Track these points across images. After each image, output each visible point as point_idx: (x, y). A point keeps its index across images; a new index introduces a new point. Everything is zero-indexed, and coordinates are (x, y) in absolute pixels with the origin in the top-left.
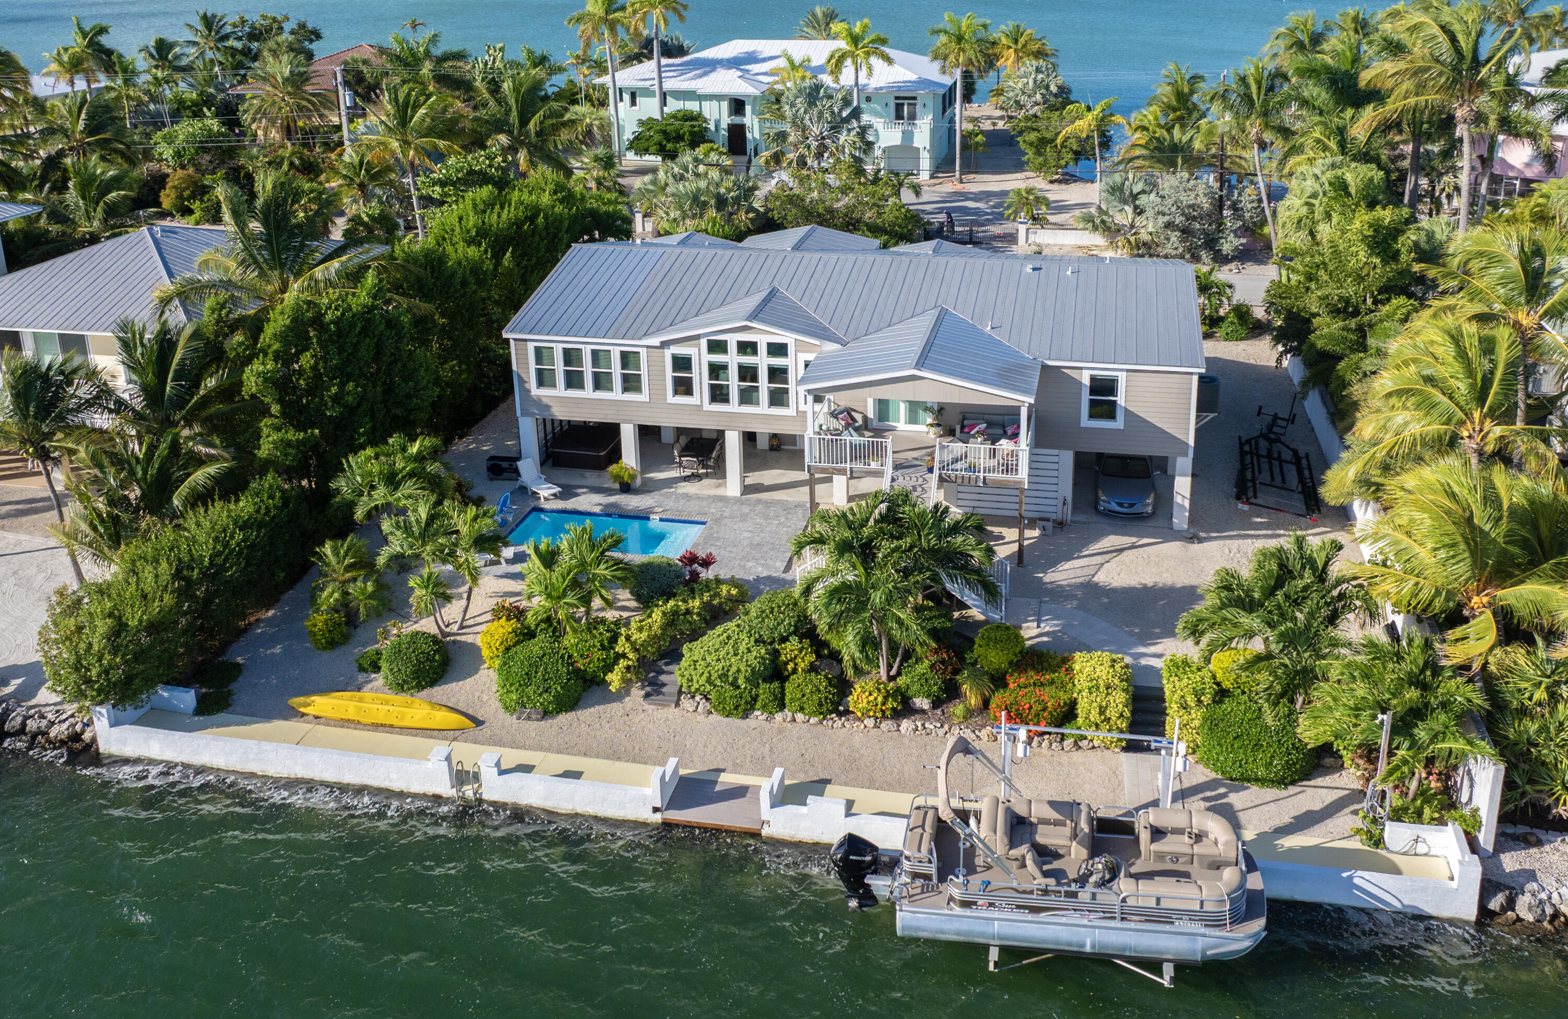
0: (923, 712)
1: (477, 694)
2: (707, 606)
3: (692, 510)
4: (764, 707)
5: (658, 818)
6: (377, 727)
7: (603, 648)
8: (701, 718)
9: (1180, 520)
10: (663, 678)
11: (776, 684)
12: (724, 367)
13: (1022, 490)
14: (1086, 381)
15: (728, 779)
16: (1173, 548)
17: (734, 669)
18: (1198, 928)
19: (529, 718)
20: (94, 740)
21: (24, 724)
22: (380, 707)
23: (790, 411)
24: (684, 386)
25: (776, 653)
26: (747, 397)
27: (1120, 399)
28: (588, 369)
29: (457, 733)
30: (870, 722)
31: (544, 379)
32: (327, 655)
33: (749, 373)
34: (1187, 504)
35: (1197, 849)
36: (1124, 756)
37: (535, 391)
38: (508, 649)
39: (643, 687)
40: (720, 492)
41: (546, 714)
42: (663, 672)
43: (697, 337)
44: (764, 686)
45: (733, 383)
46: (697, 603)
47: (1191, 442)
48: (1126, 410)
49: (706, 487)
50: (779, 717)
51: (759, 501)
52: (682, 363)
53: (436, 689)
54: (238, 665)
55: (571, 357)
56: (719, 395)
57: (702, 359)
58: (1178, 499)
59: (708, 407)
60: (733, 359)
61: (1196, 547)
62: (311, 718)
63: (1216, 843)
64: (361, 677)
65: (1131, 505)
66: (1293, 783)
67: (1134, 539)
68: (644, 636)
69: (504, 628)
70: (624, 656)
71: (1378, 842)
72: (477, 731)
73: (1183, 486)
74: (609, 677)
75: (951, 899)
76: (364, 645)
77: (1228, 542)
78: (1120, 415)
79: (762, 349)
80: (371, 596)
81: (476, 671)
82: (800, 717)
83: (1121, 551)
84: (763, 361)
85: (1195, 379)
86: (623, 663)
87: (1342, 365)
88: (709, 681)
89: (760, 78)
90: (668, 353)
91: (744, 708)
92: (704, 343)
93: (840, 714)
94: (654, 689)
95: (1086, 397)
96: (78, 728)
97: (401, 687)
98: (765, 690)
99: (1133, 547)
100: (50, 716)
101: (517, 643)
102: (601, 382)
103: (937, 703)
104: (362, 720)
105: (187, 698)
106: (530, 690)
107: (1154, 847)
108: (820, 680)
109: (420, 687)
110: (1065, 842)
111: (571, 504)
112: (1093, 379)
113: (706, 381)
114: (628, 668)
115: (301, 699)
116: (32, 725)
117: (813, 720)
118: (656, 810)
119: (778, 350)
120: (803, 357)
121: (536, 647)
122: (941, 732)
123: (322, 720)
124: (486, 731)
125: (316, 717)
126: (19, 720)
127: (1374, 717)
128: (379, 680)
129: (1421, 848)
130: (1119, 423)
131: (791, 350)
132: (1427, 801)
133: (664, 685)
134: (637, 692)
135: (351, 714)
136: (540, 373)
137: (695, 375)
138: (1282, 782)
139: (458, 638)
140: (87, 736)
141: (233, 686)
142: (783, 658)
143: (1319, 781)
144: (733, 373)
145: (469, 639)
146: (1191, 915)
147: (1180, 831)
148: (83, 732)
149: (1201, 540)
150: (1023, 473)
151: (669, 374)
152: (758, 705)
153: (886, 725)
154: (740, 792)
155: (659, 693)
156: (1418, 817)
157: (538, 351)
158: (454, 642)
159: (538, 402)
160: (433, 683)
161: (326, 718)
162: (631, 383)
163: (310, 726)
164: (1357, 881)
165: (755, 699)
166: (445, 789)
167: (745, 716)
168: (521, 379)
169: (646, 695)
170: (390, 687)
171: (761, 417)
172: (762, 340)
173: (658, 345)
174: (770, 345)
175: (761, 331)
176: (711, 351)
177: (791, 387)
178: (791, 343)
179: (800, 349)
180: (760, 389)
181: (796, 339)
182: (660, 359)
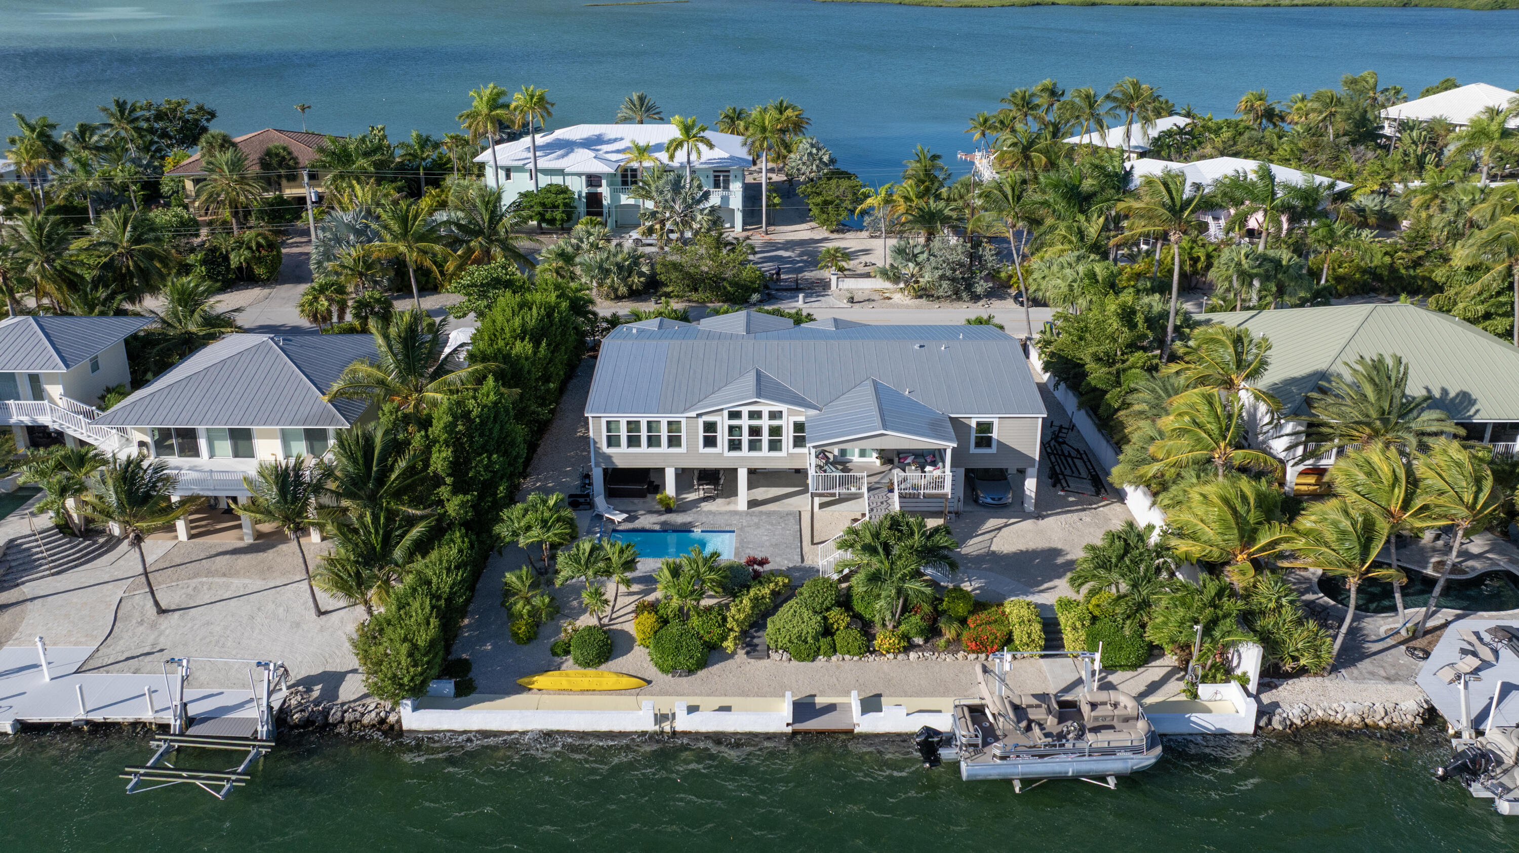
0: (919, 646)
1: (639, 663)
2: (773, 593)
3: (720, 522)
4: (825, 654)
5: (789, 729)
6: (583, 692)
7: (720, 626)
8: (786, 664)
9: (1030, 506)
10: (756, 641)
11: (829, 638)
12: (740, 428)
13: (947, 499)
14: (974, 425)
15: (820, 701)
16: (1028, 524)
17: (805, 632)
18: (1129, 755)
19: (680, 676)
20: (399, 721)
21: (343, 717)
22: (583, 679)
23: (783, 454)
24: (710, 442)
25: (825, 619)
26: (754, 446)
27: (995, 435)
28: (644, 434)
29: (637, 691)
30: (891, 656)
31: (613, 441)
32: (526, 648)
33: (755, 431)
34: (1033, 495)
35: (1116, 712)
36: (1042, 661)
37: (605, 449)
38: (656, 632)
39: (743, 648)
40: (731, 508)
41: (690, 672)
42: (754, 637)
43: (722, 410)
44: (822, 640)
45: (745, 438)
46: (767, 591)
47: (1037, 458)
48: (998, 442)
49: (719, 505)
50: (834, 658)
51: (761, 512)
52: (710, 427)
53: (610, 663)
54: (466, 660)
55: (633, 426)
56: (735, 445)
57: (723, 423)
58: (1027, 492)
59: (727, 453)
60: (745, 423)
61: (1041, 523)
62: (535, 691)
63: (1125, 707)
64: (557, 659)
65: (1000, 499)
66: (1140, 666)
67: (1005, 520)
68: (742, 616)
69: (648, 619)
70: (732, 630)
71: (1195, 696)
72: (649, 688)
73: (1030, 485)
74: (725, 644)
75: (995, 756)
76: (549, 638)
77: (1058, 517)
78: (994, 444)
79: (765, 415)
80: (549, 606)
81: (632, 648)
82: (847, 657)
83: (1000, 529)
84: (765, 423)
85: (1040, 421)
86: (732, 635)
87: (1108, 396)
88: (790, 641)
89: (609, 156)
90: (701, 421)
91: (812, 656)
92: (726, 413)
93: (871, 653)
94: (752, 649)
95: (973, 435)
96: (382, 714)
97: (587, 664)
98: (824, 642)
99: (1006, 526)
100: (360, 709)
101: (661, 628)
102: (653, 441)
103: (926, 641)
104: (574, 689)
105: (448, 687)
106: (681, 658)
107: (1093, 714)
108: (855, 633)
109: (600, 663)
110: (1044, 716)
111: (637, 524)
112: (978, 424)
113: (727, 437)
114: (735, 638)
115: (526, 678)
116: (348, 717)
117: (856, 658)
118: (788, 725)
119: (774, 415)
120: (793, 419)
121: (674, 628)
122: (934, 657)
123: (544, 693)
124: (654, 687)
125: (540, 691)
126: (339, 714)
127: (1192, 627)
128: (569, 661)
129: (1219, 697)
130: (993, 450)
131: (785, 415)
132: (1217, 670)
133: (757, 645)
134: (741, 653)
135: (565, 685)
136: (609, 438)
137: (719, 435)
138: (1134, 667)
139: (614, 627)
140: (392, 718)
141: (471, 675)
142: (831, 621)
143: (1153, 664)
144: (745, 431)
145: (618, 627)
146: (1125, 749)
147: (1105, 703)
148: (387, 717)
149: (1043, 517)
150: (948, 489)
151: (701, 434)
152: (822, 652)
153: (901, 657)
154: (831, 708)
155: (755, 650)
156: (1214, 680)
157: (608, 423)
158: (610, 630)
159: (608, 458)
160: (607, 660)
161: (546, 690)
162: (674, 441)
163: (538, 697)
164: (1193, 719)
165: (819, 649)
166: (650, 726)
167: (813, 660)
168: (595, 443)
169: (748, 653)
170: (580, 665)
171: (764, 458)
172: (765, 410)
173: (696, 415)
174: (771, 412)
175: (765, 404)
176: (730, 418)
177: (784, 437)
178: (785, 410)
179: (790, 414)
180: (763, 441)
181: (788, 408)
182: (695, 425)
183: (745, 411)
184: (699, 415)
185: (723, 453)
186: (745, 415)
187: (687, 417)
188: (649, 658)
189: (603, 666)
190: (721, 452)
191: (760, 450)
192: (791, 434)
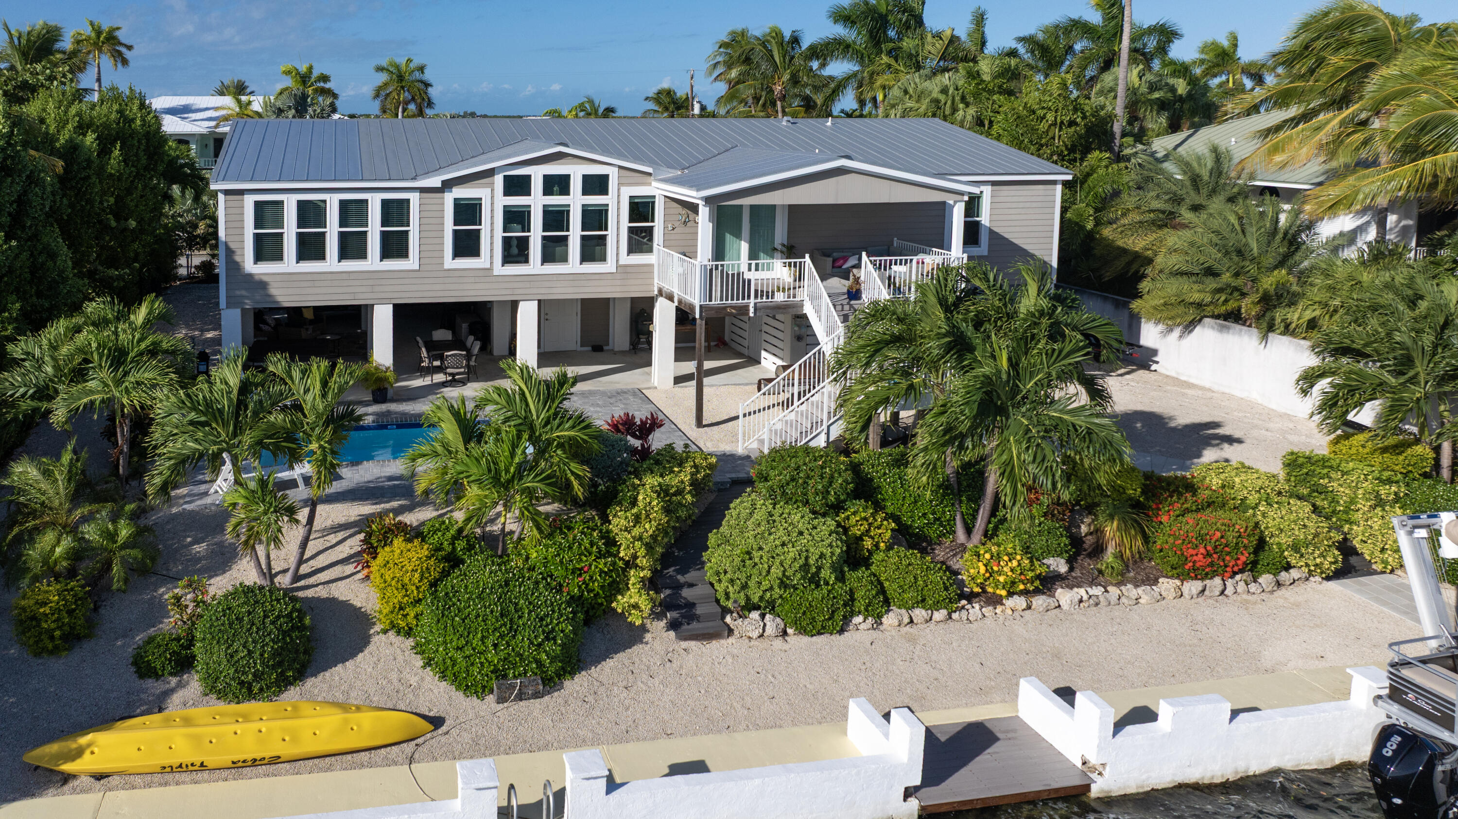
1: (394, 676)
6: (240, 766)
7: (602, 556)
11: (865, 572)
12: (525, 213)
19: (522, 697)
22: (239, 728)
23: (608, 267)
24: (466, 244)
25: (842, 526)
26: (553, 251)
27: (983, 217)
28: (332, 229)
29: (409, 748)
31: (267, 248)
33: (556, 219)
37: (251, 268)
38: (428, 592)
39: (657, 615)
41: (544, 683)
43: (491, 173)
44: (852, 578)
45: (536, 235)
46: (681, 483)
47: (1054, 264)
48: (989, 230)
50: (890, 620)
52: (467, 212)
53: (310, 682)
55: (309, 213)
56: (516, 251)
57: (495, 203)
59: (500, 270)
60: (537, 202)
62: (85, 780)
64: (154, 686)
68: (648, 531)
70: (631, 564)
79: (576, 185)
81: (366, 641)
82: (919, 614)
84: (576, 202)
88: (782, 582)
91: (840, 618)
92: (499, 180)
93: (971, 600)
94: (681, 616)
97: (245, 691)
98: (857, 583)
101: (446, 573)
102: (351, 246)
104: (210, 762)
106: (521, 641)
109: (283, 683)
114: (642, 586)
115: (54, 748)
119: (596, 184)
120: (628, 192)
123: (115, 780)
124: (456, 734)
125: (99, 777)
128: (194, 684)
131: (612, 183)
133: (693, 607)
134: (660, 625)
136: (260, 241)
137: (484, 228)
142: (855, 531)
144: (537, 220)
151: (449, 226)
152: (858, 606)
155: (690, 618)
157: (260, 207)
159: (257, 285)
160: (302, 673)
161: (120, 773)
162: (394, 245)
165: (850, 599)
167: (845, 629)
168: (229, 251)
169: (673, 626)
170: (222, 695)
171: (571, 277)
172: (577, 172)
173: (440, 185)
174: (586, 179)
175: (576, 160)
176: (508, 192)
177: (611, 234)
178: (613, 174)
179: (623, 181)
180: (571, 240)
181: (620, 167)
182: (438, 208)
183: (537, 174)
184: (447, 185)
185: (491, 269)
186: (537, 185)
187: (423, 190)
188: (419, 662)
189: (292, 693)
190: (488, 266)
191: (564, 259)
192: (625, 224)
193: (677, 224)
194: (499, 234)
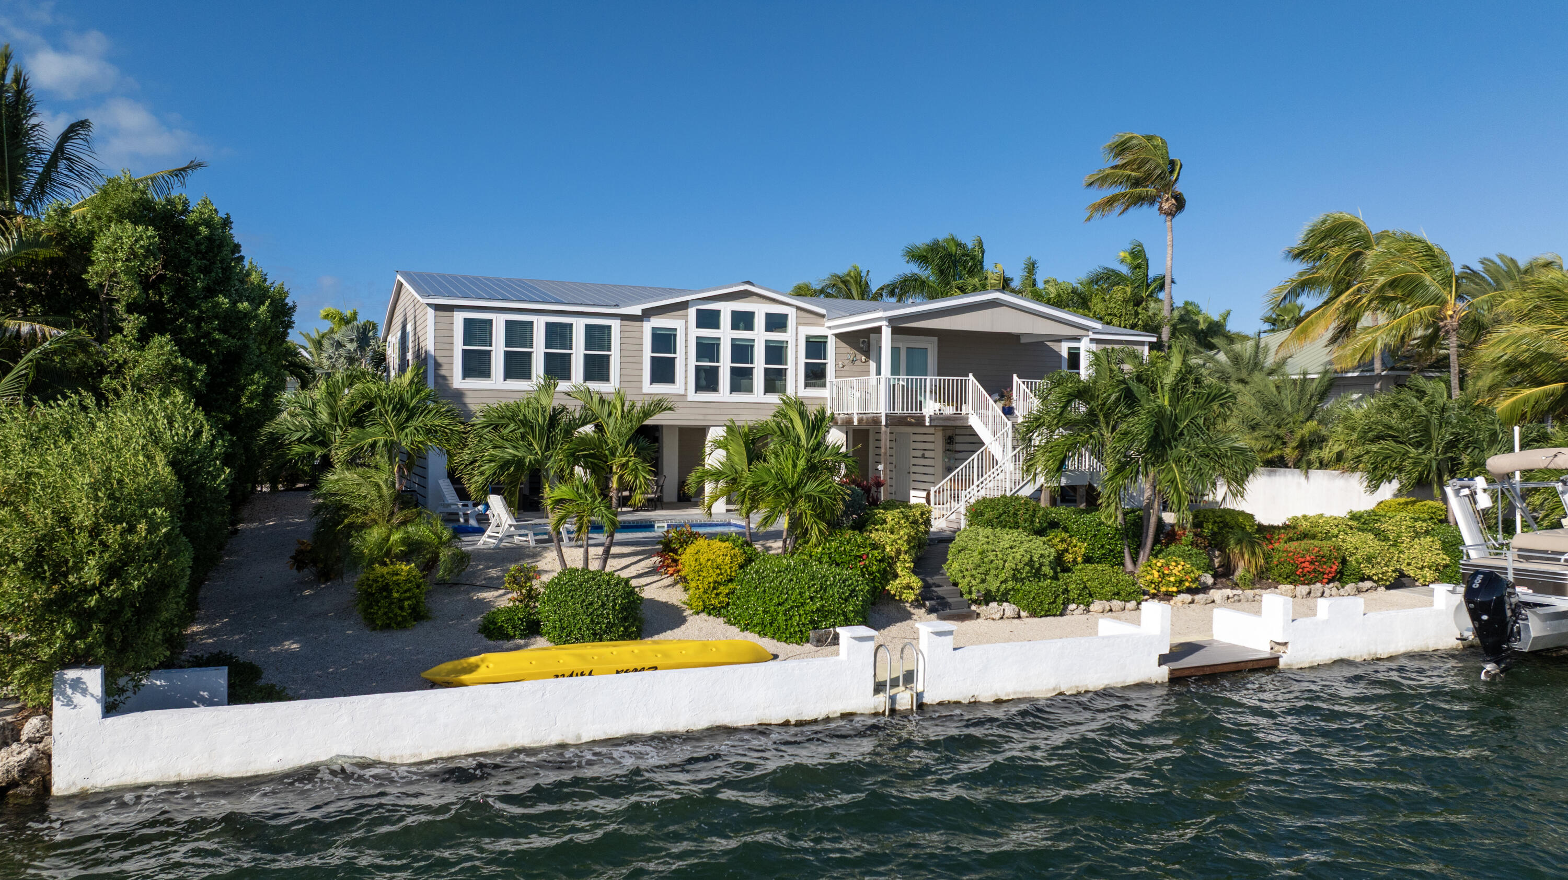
0: (1209, 587)
4: (1076, 600)
12: (716, 344)
23: (787, 398)
24: (664, 371)
26: (740, 382)
28: (539, 351)
31: (473, 365)
33: (742, 351)
37: (458, 382)
43: (684, 306)
44: (1066, 576)
45: (725, 364)
50: (1095, 609)
52: (664, 340)
55: (519, 332)
56: (706, 380)
57: (689, 334)
59: (693, 396)
60: (726, 335)
79: (760, 322)
84: (760, 336)
91: (1059, 603)
92: (692, 312)
94: (938, 605)
98: (1071, 579)
102: (556, 367)
103: (1216, 577)
112: (1070, 352)
119: (773, 322)
120: (804, 330)
131: (791, 322)
134: (919, 612)
136: (468, 357)
137: (679, 357)
142: (1058, 549)
144: (725, 352)
151: (647, 354)
152: (1071, 598)
153: (1199, 600)
157: (467, 323)
162: (596, 367)
165: (1063, 594)
167: (1062, 614)
168: (437, 365)
171: (756, 406)
172: (760, 310)
173: (640, 313)
174: (769, 316)
175: (760, 299)
176: (700, 325)
177: (790, 366)
178: (791, 313)
179: (801, 321)
180: (755, 372)
181: (798, 308)
182: (637, 335)
183: (726, 309)
184: (647, 314)
185: (685, 395)
186: (726, 320)
187: (625, 318)
190: (683, 392)
191: (750, 390)
192: (802, 360)
193: (846, 362)
194: (693, 362)
